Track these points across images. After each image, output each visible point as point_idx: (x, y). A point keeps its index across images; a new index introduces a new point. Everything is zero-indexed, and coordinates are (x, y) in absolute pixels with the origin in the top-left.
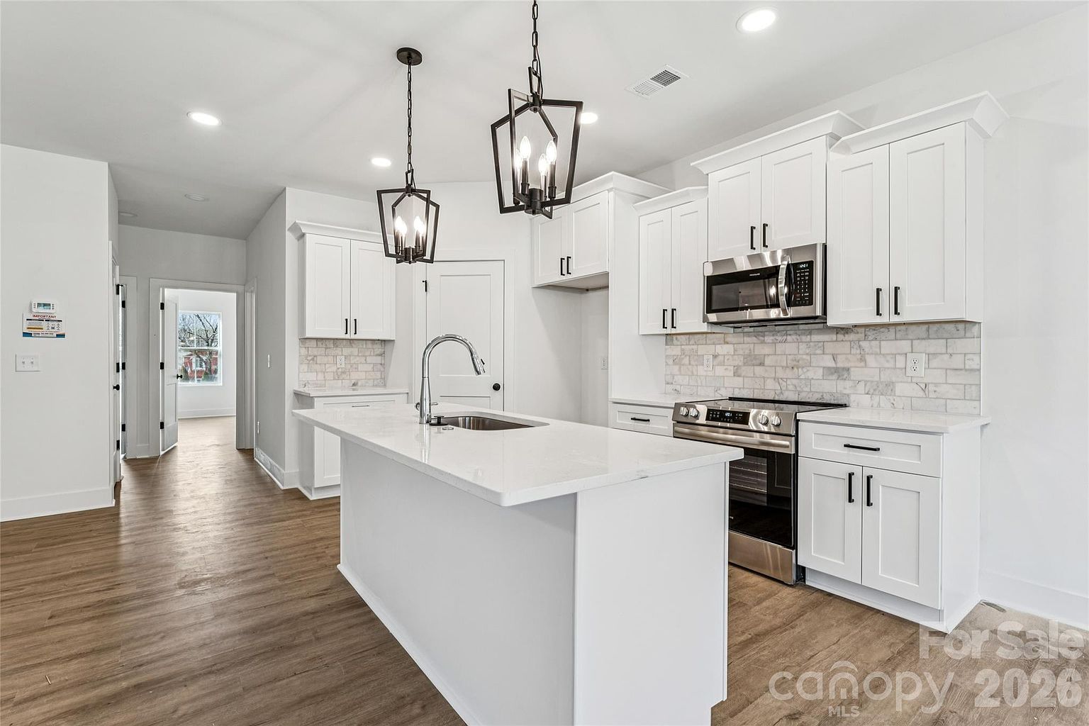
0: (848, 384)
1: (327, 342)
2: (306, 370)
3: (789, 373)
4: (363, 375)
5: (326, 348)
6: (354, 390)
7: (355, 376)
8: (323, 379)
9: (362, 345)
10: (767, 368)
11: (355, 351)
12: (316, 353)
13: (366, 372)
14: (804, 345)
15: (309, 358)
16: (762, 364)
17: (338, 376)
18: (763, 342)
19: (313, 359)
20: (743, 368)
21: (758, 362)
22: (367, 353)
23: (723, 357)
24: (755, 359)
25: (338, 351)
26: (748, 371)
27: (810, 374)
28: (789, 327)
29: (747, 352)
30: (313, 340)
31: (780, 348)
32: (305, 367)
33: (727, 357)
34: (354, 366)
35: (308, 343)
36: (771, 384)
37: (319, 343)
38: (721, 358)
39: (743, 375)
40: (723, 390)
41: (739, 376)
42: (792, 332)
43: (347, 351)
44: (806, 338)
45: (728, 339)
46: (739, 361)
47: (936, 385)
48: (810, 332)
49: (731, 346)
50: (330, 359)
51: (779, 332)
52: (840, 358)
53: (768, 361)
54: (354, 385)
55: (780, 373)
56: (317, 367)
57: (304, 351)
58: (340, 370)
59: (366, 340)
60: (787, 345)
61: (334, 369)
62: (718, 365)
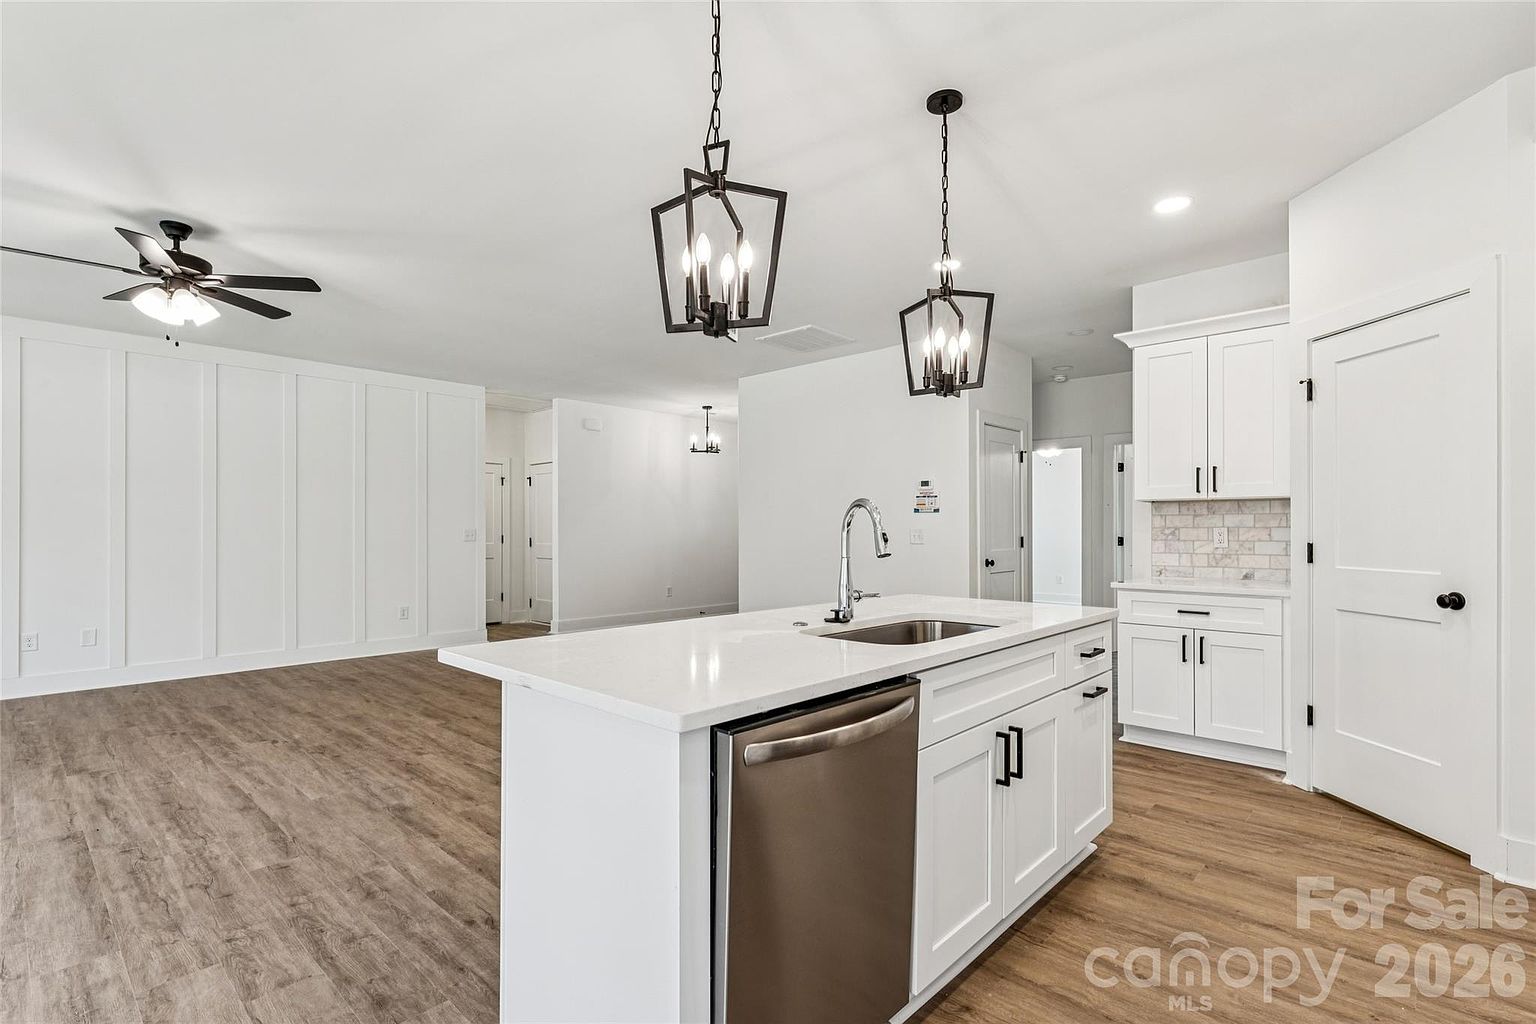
1: (1197, 506)
2: (1162, 550)
4: (1264, 562)
5: (1195, 516)
6: (1244, 585)
7: (1247, 562)
8: (1189, 564)
9: (1263, 508)
11: (1248, 519)
12: (1177, 523)
13: (1270, 555)
15: (1167, 532)
17: (1217, 560)
19: (1173, 533)
22: (1274, 523)
25: (1216, 520)
30: (1174, 505)
32: (1160, 545)
34: (1247, 545)
35: (1166, 510)
37: (1184, 509)
43: (1231, 520)
50: (1203, 533)
54: (1246, 577)
56: (1181, 546)
57: (1159, 522)
58: (1220, 551)
59: (1270, 500)
61: (1209, 549)
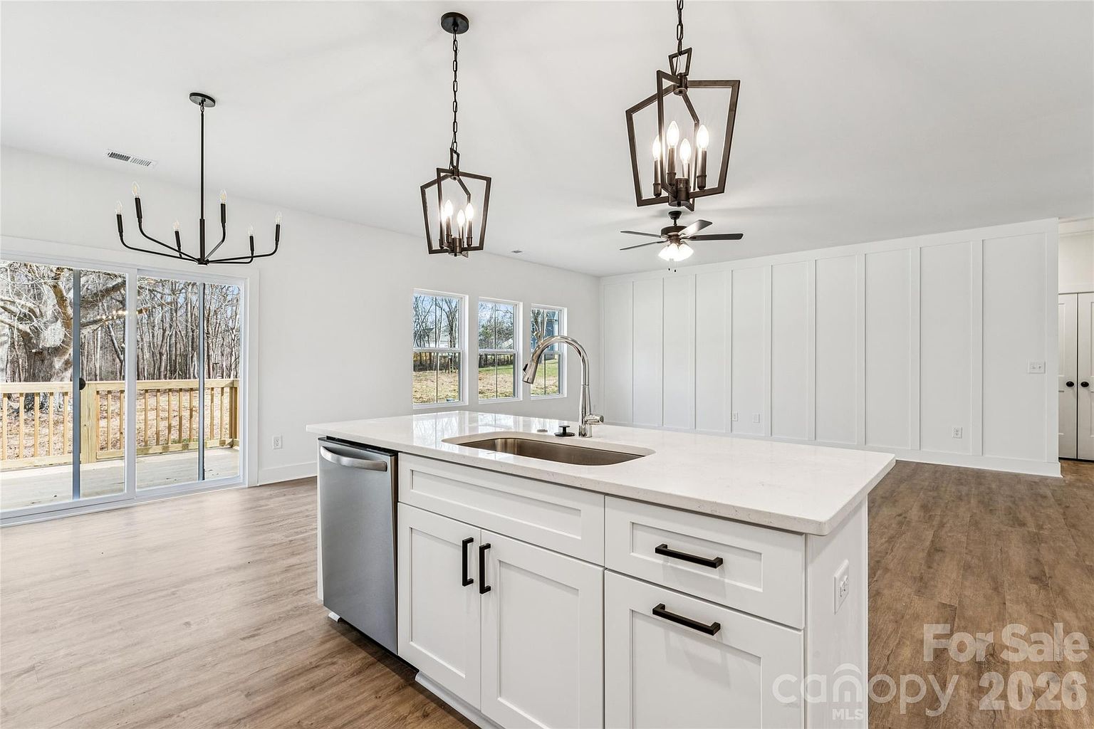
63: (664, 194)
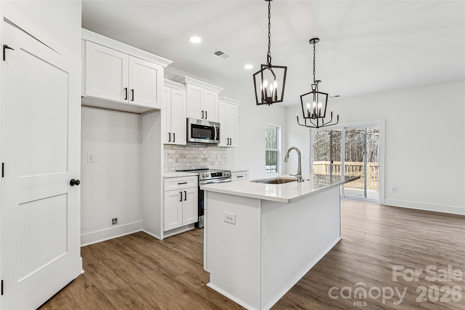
0: (207, 163)
3: (193, 160)
10: (187, 159)
14: (197, 151)
16: (185, 157)
18: (186, 149)
20: (179, 159)
21: (184, 157)
23: (171, 155)
24: (183, 155)
26: (180, 160)
27: (199, 161)
28: (193, 145)
29: (180, 153)
31: (191, 152)
33: (173, 155)
36: (188, 164)
38: (170, 155)
39: (179, 162)
40: (171, 168)
41: (177, 162)
42: (194, 147)
44: (197, 149)
45: (173, 148)
46: (178, 156)
47: (221, 161)
48: (198, 147)
49: (175, 151)
51: (190, 146)
52: (205, 155)
53: (187, 156)
55: (191, 161)
60: (192, 151)
62: (169, 158)
63: (264, 102)
